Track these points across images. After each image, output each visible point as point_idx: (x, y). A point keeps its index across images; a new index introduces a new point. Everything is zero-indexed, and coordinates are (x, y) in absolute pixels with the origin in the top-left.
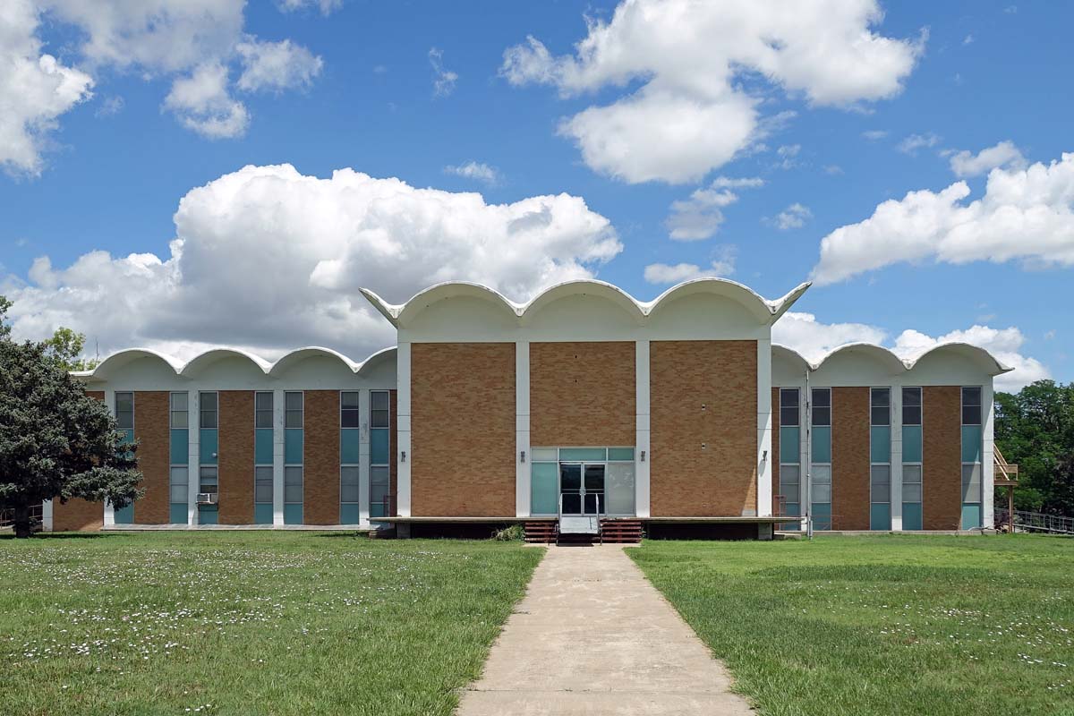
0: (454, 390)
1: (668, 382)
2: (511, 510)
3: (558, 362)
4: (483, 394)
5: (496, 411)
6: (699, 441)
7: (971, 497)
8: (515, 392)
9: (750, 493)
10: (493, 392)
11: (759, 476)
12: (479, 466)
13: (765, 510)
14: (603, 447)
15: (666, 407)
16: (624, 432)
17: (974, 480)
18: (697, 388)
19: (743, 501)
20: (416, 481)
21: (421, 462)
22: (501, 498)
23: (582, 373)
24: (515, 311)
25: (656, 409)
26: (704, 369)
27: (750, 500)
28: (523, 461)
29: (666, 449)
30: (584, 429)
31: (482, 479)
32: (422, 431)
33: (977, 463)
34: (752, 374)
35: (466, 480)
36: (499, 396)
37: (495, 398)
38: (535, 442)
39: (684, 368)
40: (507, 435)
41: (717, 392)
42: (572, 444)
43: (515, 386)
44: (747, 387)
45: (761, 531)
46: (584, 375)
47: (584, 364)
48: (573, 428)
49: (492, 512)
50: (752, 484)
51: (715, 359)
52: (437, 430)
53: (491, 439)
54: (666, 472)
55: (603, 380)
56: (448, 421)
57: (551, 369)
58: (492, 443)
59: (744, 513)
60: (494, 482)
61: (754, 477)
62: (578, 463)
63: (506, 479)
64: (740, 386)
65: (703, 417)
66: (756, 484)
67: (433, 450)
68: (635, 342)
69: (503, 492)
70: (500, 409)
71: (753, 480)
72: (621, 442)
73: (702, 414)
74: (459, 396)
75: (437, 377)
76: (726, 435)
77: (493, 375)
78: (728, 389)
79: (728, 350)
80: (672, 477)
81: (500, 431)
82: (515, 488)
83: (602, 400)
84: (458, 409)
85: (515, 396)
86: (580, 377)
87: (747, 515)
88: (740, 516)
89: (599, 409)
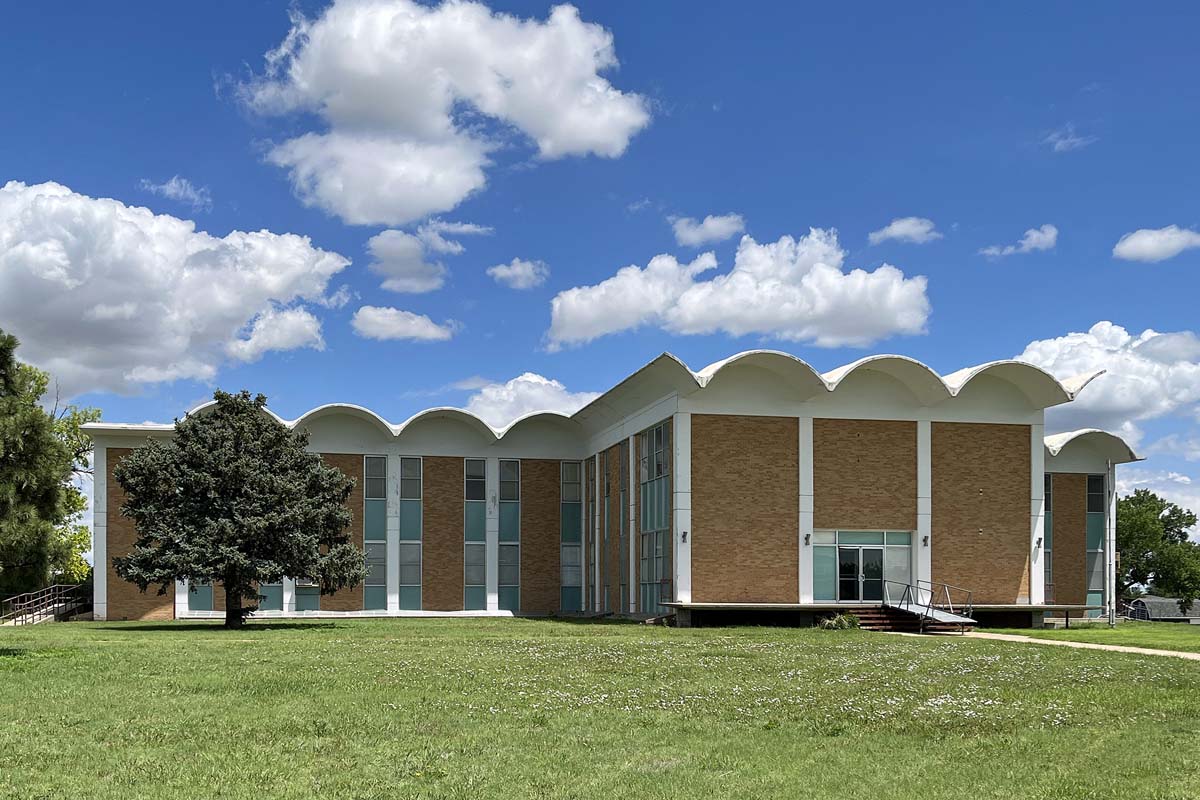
0: (735, 466)
1: (948, 465)
2: (795, 595)
3: (841, 439)
4: (765, 471)
5: (778, 490)
6: (976, 526)
7: (1094, 585)
8: (798, 471)
9: (1024, 580)
10: (776, 470)
11: (1033, 563)
12: (761, 548)
13: (1038, 599)
14: (882, 531)
15: (947, 491)
16: (905, 515)
17: (1097, 568)
18: (976, 472)
19: (1017, 589)
20: (696, 564)
21: (701, 544)
22: (783, 583)
23: (864, 453)
24: (827, 385)
25: (936, 492)
26: (982, 452)
27: (1023, 587)
28: (807, 544)
29: (945, 534)
30: (866, 511)
31: (763, 562)
32: (702, 510)
33: (1100, 550)
34: (1025, 459)
35: (748, 563)
36: (781, 475)
37: (777, 476)
38: (819, 524)
39: (963, 451)
40: (789, 516)
41: (993, 477)
42: (854, 527)
43: (798, 463)
44: (1021, 473)
45: (1035, 619)
46: (866, 456)
47: (866, 443)
48: (855, 511)
49: (774, 598)
50: (1026, 571)
51: (991, 443)
52: (718, 509)
53: (773, 520)
54: (945, 558)
55: (885, 460)
56: (728, 500)
57: (834, 447)
58: (774, 524)
59: (1018, 601)
60: (777, 566)
61: (1027, 564)
62: (857, 547)
63: (789, 563)
64: (1015, 472)
65: (981, 502)
66: (1029, 570)
67: (713, 531)
68: (916, 422)
69: (785, 576)
70: (782, 488)
71: (1026, 567)
72: (902, 526)
73: (980, 499)
74: (739, 473)
75: (718, 452)
76: (1002, 521)
77: (776, 451)
78: (1003, 474)
79: (1003, 434)
80: (951, 563)
81: (782, 511)
82: (798, 573)
83: (884, 481)
84: (740, 487)
85: (798, 475)
86: (862, 456)
87: (1021, 603)
88: (1015, 603)
89: (880, 491)
